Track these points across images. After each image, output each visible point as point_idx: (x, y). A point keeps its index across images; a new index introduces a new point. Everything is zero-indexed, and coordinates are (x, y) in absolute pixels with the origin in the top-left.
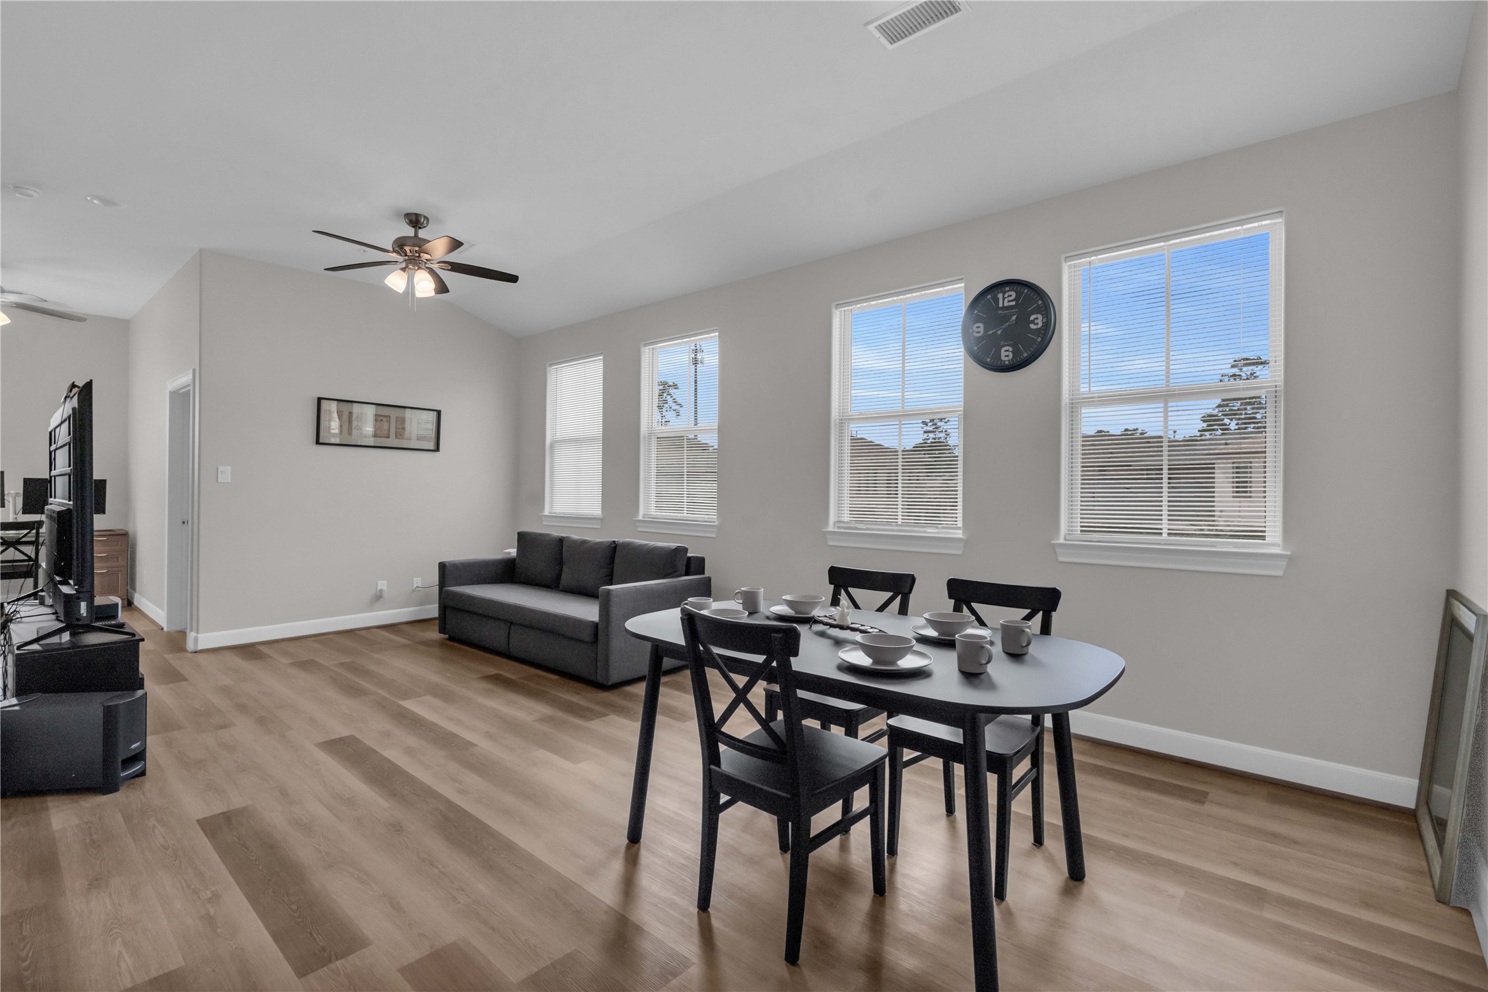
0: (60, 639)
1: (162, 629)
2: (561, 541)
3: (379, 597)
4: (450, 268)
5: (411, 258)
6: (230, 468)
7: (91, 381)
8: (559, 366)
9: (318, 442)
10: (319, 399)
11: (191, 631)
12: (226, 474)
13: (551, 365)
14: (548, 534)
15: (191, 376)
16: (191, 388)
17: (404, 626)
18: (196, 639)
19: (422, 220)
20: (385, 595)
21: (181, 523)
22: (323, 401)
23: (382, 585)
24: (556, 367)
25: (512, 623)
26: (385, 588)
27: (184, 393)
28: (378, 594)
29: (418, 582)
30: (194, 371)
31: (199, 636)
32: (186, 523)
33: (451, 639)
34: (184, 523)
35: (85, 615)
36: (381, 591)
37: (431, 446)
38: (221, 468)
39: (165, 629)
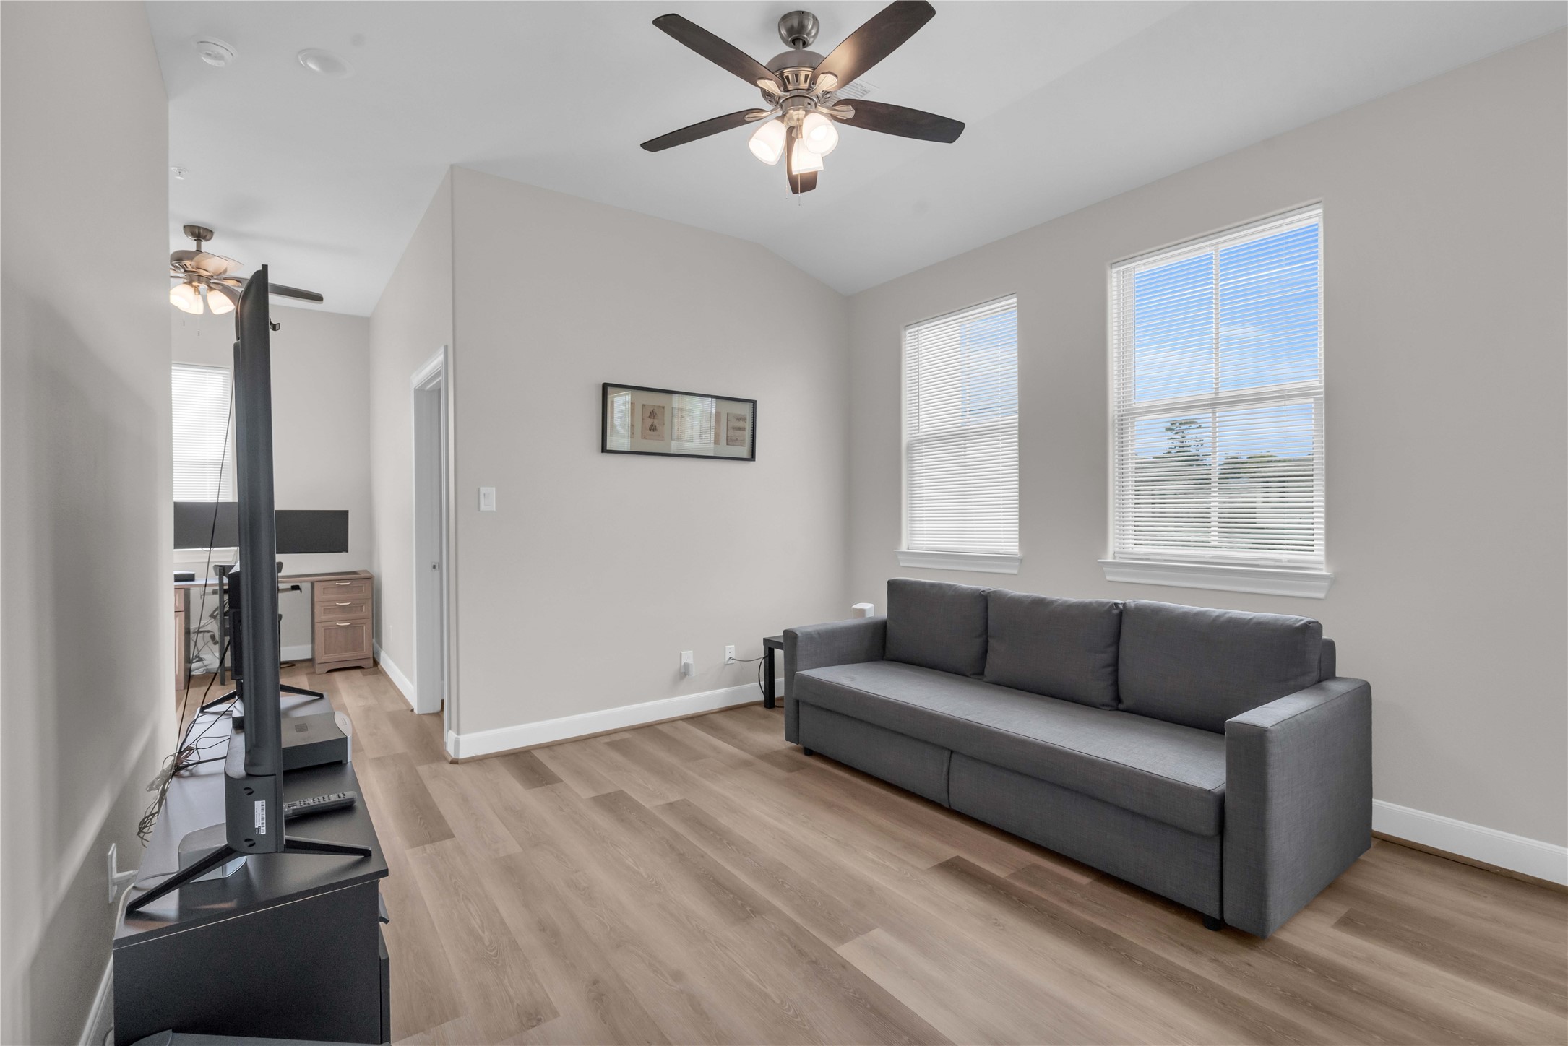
0: (224, 871)
1: (412, 710)
2: (984, 599)
3: (684, 673)
4: (850, 114)
5: (795, 93)
6: (494, 489)
7: (265, 267)
8: (920, 328)
9: (604, 449)
10: (605, 387)
11: (450, 728)
12: (489, 500)
13: (906, 327)
14: (950, 586)
15: (441, 358)
16: (442, 378)
17: (717, 715)
18: (457, 743)
19: (810, 26)
20: (694, 671)
21: (431, 567)
22: (610, 390)
23: (688, 657)
24: (916, 329)
25: (952, 752)
26: (690, 661)
27: (431, 391)
28: (683, 670)
29: (731, 651)
30: (446, 348)
31: (462, 738)
32: (437, 567)
33: (809, 752)
34: (434, 567)
35: (263, 831)
36: (687, 666)
37: (744, 452)
38: (483, 490)
39: (416, 711)
